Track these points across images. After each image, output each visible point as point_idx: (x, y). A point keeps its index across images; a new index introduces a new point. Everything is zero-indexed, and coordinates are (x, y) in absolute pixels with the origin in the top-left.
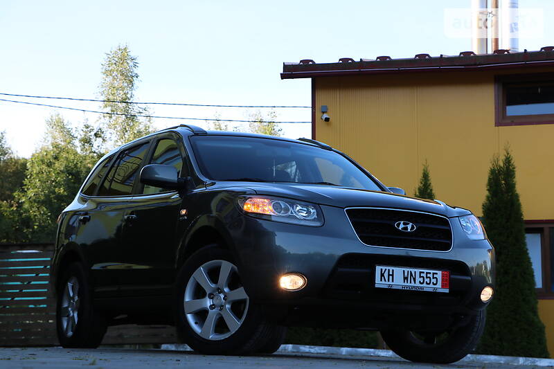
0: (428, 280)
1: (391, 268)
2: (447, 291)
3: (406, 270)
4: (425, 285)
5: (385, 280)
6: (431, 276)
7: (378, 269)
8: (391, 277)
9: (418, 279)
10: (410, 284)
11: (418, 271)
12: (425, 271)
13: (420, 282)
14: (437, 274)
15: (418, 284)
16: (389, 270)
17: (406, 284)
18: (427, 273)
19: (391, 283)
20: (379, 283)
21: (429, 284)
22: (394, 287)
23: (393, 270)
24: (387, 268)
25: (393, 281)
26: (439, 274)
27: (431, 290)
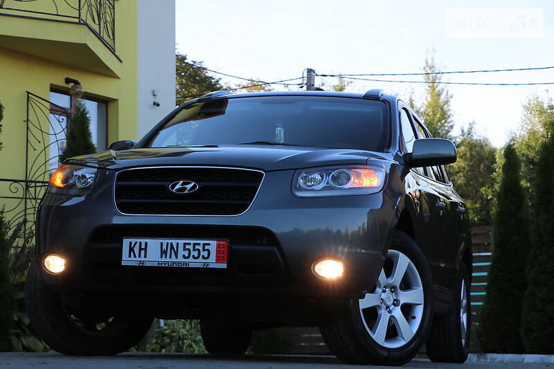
0: (196, 254)
1: (143, 241)
2: (224, 266)
3: (165, 241)
4: (191, 259)
5: (135, 256)
6: (200, 248)
7: (126, 242)
8: (143, 252)
9: (181, 252)
10: (170, 260)
11: (181, 242)
12: (192, 242)
13: (184, 255)
14: (209, 244)
15: (181, 259)
16: (140, 243)
17: (164, 259)
18: (195, 244)
19: (142, 259)
20: (127, 260)
21: (198, 257)
22: (147, 264)
23: (146, 243)
24: (138, 241)
25: (145, 257)
26: (213, 245)
27: (200, 266)
